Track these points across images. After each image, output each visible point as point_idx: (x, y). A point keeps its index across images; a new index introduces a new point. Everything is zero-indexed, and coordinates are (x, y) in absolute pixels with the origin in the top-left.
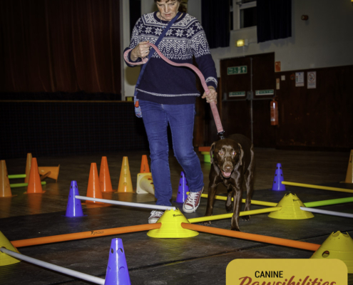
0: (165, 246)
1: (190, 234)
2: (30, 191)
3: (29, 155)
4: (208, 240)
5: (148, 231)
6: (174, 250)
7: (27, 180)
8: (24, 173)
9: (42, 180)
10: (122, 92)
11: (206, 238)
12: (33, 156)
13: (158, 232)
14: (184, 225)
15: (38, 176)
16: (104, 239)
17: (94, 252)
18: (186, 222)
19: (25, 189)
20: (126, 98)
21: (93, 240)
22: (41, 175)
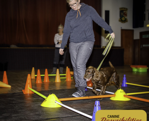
0: (117, 104)
1: (127, 99)
2: (67, 80)
3: (67, 67)
4: (134, 102)
5: (110, 97)
6: (120, 105)
7: (66, 76)
8: (65, 73)
9: (71, 76)
10: (101, 45)
11: (134, 101)
12: (69, 68)
13: (114, 98)
14: (124, 96)
15: (70, 75)
16: (93, 100)
17: (89, 105)
18: (125, 94)
19: (65, 79)
20: (103, 47)
21: (89, 100)
22: (71, 75)
